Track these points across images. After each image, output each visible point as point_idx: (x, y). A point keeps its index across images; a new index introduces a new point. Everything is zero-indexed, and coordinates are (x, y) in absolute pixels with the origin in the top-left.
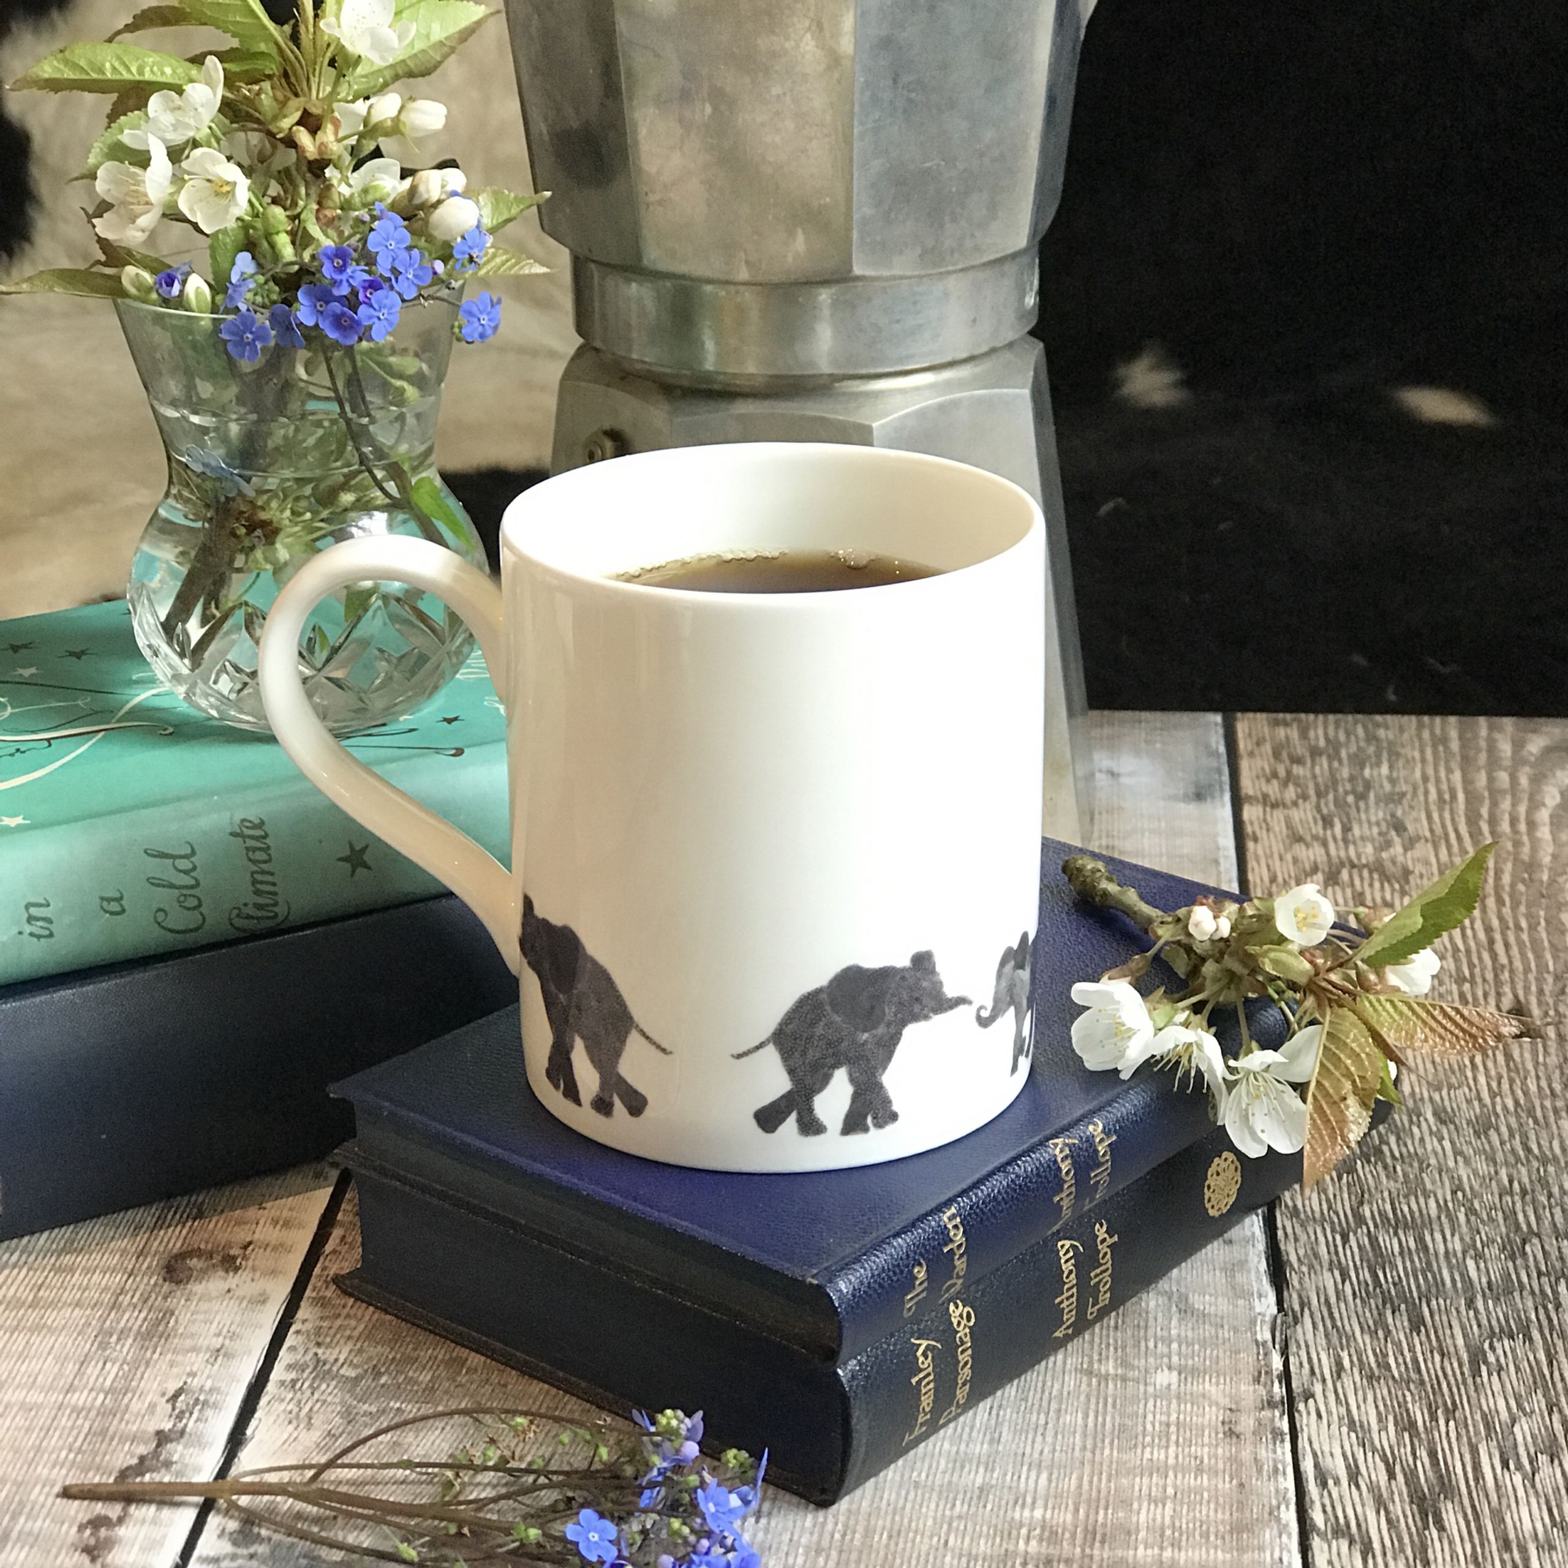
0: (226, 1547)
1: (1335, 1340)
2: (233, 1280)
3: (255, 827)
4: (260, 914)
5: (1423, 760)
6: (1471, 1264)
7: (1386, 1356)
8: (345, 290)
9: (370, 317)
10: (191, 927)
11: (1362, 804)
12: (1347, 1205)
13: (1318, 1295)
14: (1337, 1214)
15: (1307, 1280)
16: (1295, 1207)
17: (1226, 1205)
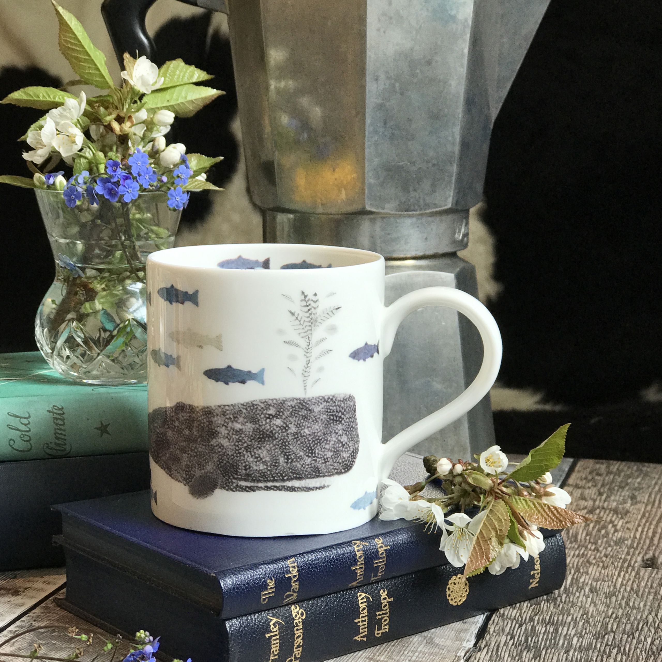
1: (494, 658)
2: (13, 598)
3: (59, 410)
4: (58, 448)
6: (575, 639)
8: (115, 180)
9: (125, 191)
10: (26, 449)
11: (621, 490)
12: (529, 615)
13: (495, 643)
14: (522, 618)
15: (493, 638)
16: (504, 614)
17: (460, 601)
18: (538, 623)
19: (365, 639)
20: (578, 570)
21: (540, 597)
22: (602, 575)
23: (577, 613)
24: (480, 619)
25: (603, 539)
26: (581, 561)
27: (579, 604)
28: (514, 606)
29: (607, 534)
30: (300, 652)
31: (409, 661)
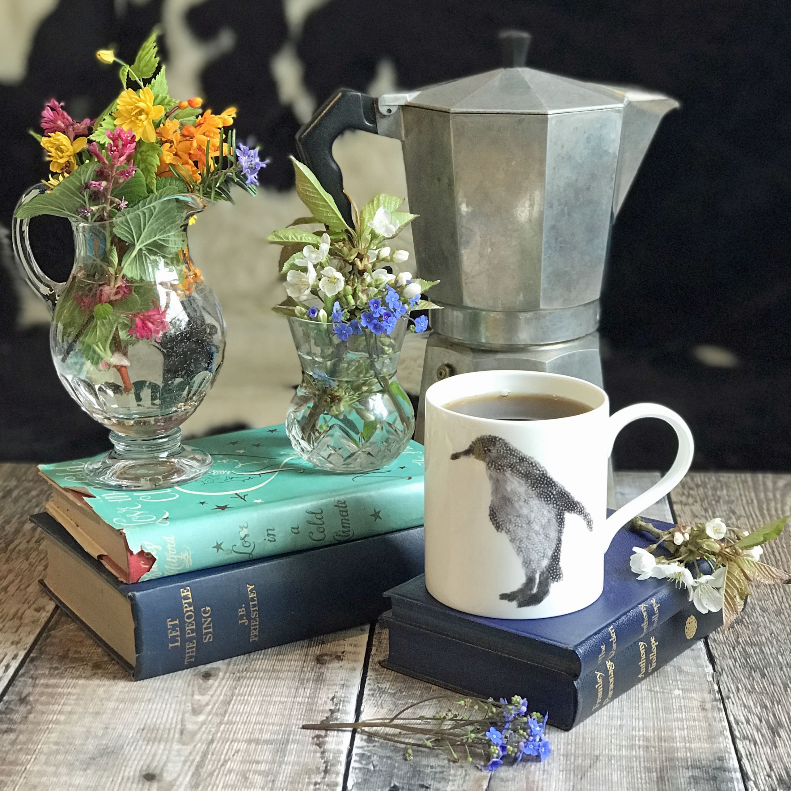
0: (365, 744)
1: (735, 681)
2: (341, 663)
3: (342, 503)
4: (344, 534)
5: (739, 489)
6: (780, 657)
7: (754, 685)
8: (378, 316)
9: (386, 326)
11: (718, 504)
12: (733, 639)
13: (727, 666)
14: (730, 641)
15: (722, 661)
16: (714, 639)
17: (692, 635)
18: (744, 645)
19: (643, 675)
23: (766, 633)
24: (700, 646)
28: (716, 630)
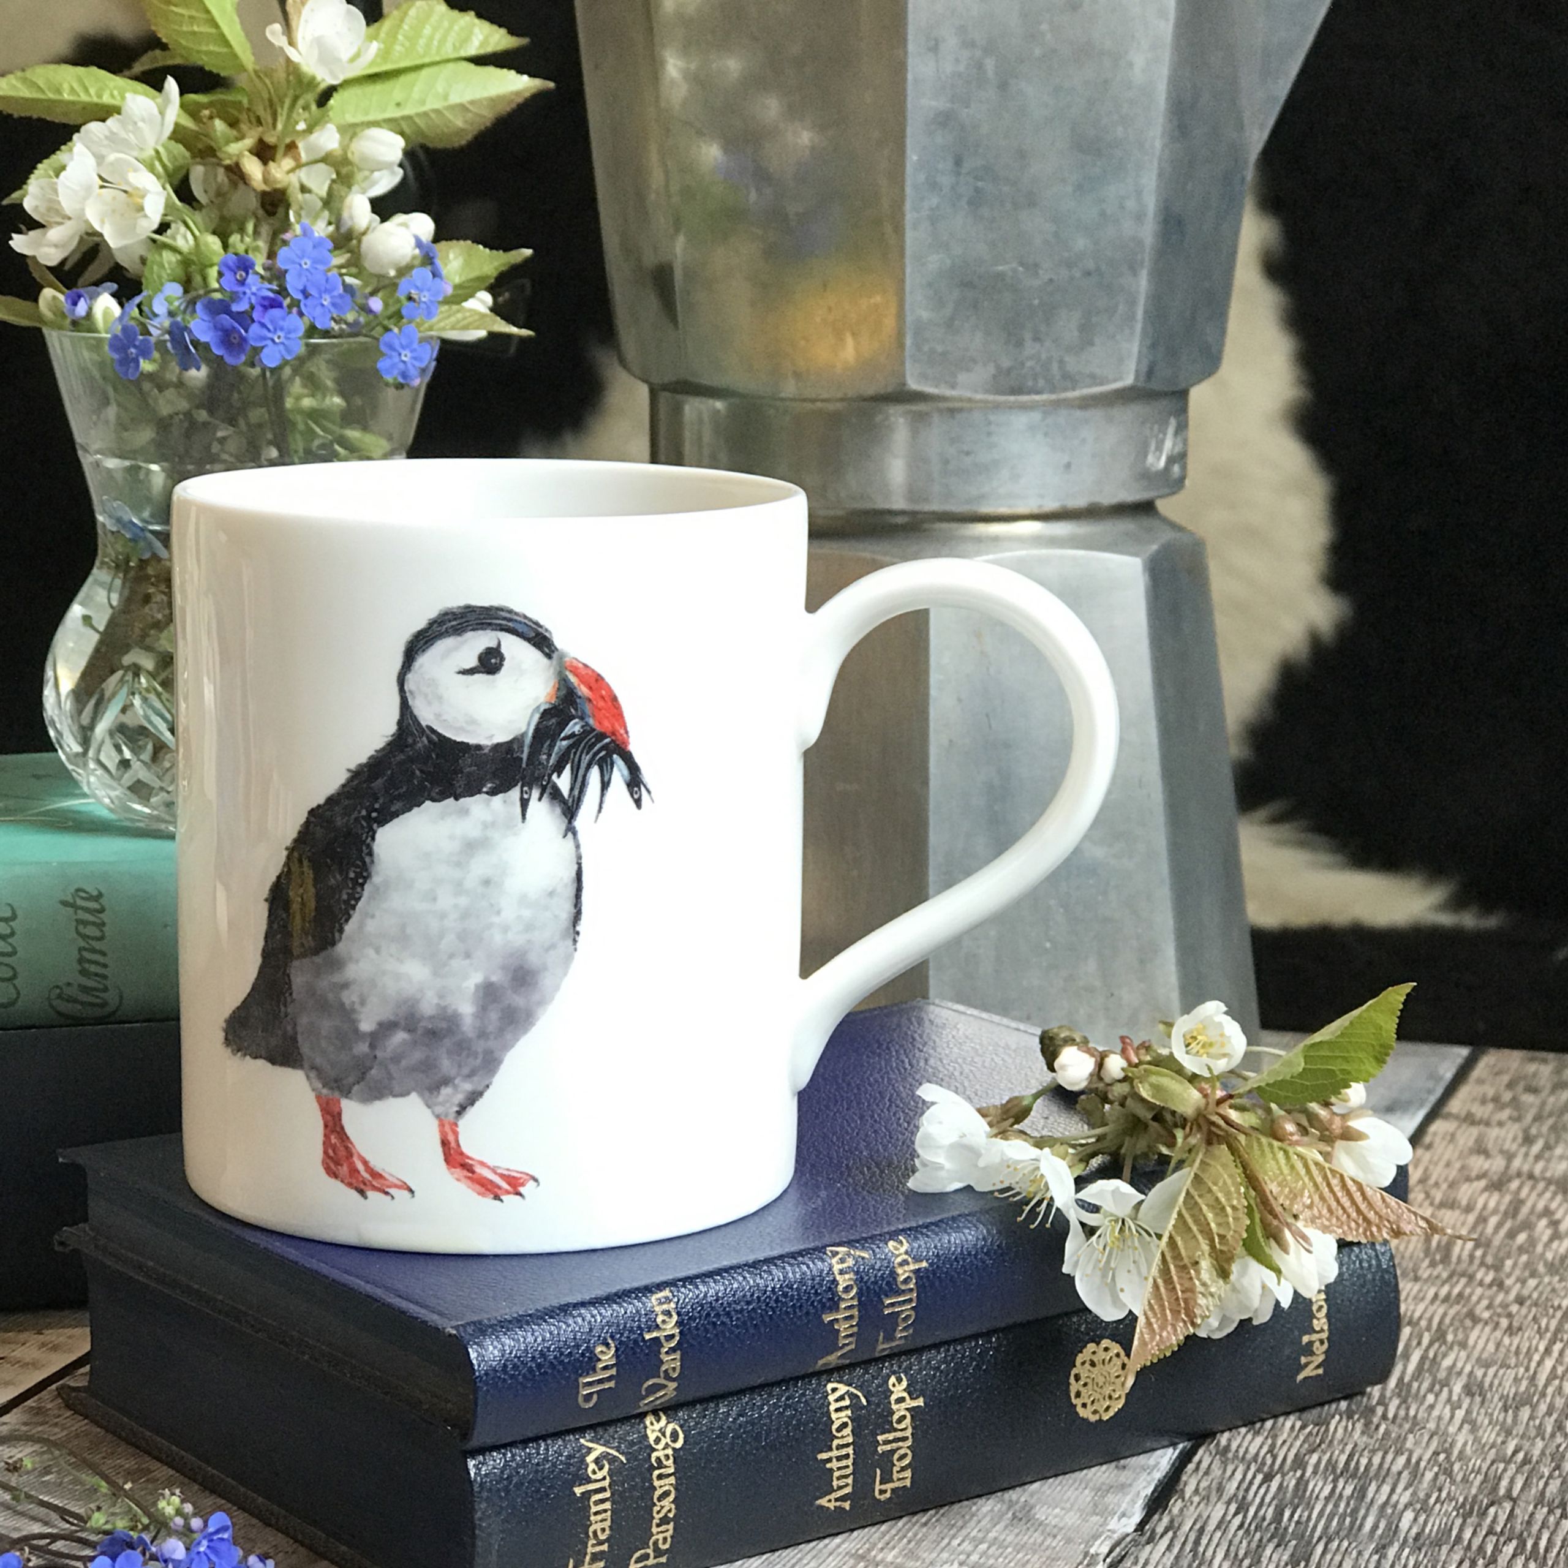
1: (1185, 1562)
3: (91, 899)
4: (86, 998)
8: (242, 307)
9: (265, 338)
12: (1293, 1451)
13: (1194, 1524)
14: (1275, 1458)
15: (1192, 1508)
16: (1227, 1448)
17: (1107, 1409)
18: (1315, 1473)
19: (847, 1505)
20: (1440, 1336)
21: (1330, 1402)
22: (1503, 1350)
23: (1421, 1448)
24: (1164, 1459)
25: (1520, 1255)
26: (1452, 1312)
27: (1432, 1425)
28: (1258, 1425)
29: (1532, 1242)
30: (668, 1534)
31: (961, 1564)
